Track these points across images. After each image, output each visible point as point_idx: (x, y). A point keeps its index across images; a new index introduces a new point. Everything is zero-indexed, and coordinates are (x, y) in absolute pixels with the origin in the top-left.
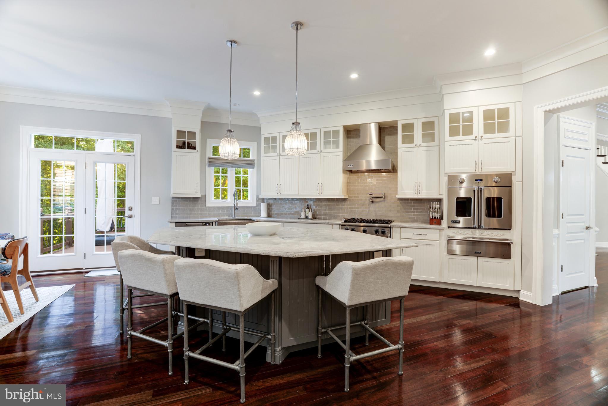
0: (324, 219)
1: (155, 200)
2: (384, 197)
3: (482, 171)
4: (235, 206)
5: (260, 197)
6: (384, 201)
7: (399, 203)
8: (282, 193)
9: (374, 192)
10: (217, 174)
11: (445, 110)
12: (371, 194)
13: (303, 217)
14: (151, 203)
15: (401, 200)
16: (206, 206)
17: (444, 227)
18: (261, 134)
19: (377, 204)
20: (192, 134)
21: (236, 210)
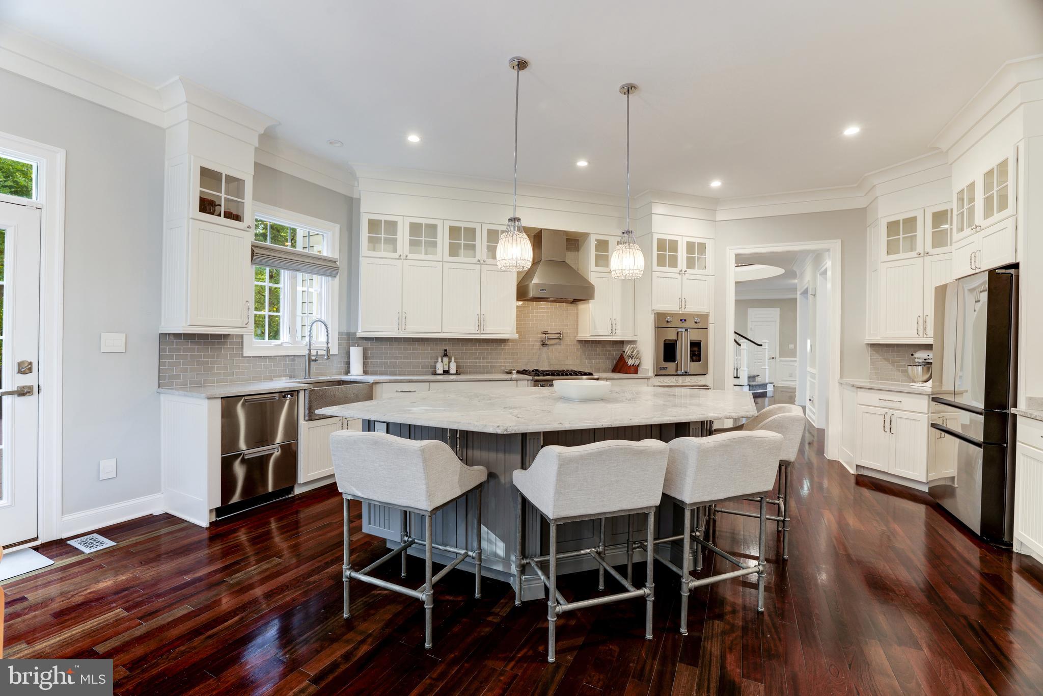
0: (471, 373)
1: (114, 342)
2: (559, 337)
3: (685, 310)
4: (310, 354)
5: (357, 336)
6: (559, 344)
7: (579, 346)
8: (409, 328)
9: (550, 331)
10: (260, 284)
11: (654, 234)
12: (546, 334)
13: (440, 371)
14: (100, 350)
15: (580, 341)
16: (244, 355)
17: (650, 375)
18: (361, 211)
19: (550, 348)
20: (235, 183)
21: (312, 364)
